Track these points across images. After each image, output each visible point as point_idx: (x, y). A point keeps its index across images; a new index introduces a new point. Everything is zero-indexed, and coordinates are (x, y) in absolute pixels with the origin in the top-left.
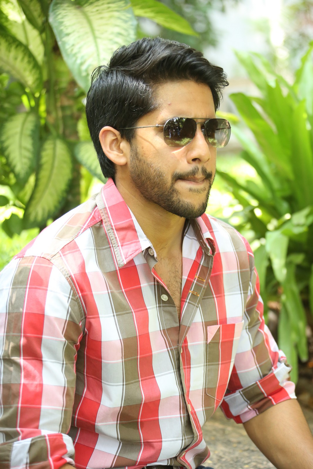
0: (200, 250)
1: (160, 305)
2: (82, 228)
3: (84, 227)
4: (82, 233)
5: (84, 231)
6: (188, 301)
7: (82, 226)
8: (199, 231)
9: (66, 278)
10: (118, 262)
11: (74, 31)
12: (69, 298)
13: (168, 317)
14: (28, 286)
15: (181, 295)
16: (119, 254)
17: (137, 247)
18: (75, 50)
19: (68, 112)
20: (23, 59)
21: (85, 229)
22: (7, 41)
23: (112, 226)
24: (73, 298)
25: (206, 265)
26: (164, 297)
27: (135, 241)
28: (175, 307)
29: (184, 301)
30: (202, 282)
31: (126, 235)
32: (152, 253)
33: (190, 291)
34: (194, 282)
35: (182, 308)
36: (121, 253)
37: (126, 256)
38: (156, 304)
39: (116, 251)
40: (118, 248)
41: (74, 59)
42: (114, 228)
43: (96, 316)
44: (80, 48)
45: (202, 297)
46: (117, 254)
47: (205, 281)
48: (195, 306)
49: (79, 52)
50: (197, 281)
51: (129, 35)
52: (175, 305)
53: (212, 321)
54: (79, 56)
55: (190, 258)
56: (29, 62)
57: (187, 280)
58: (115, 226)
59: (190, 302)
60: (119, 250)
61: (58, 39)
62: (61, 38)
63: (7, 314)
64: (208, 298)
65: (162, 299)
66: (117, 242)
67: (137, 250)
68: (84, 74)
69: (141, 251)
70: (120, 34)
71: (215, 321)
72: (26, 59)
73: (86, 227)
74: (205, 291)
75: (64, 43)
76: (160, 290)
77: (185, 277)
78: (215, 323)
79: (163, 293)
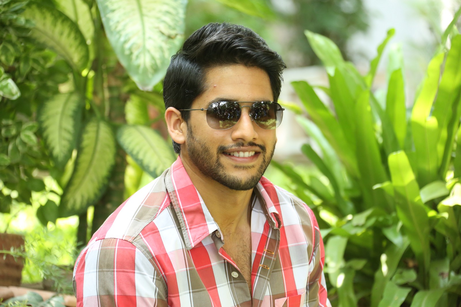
0: (267, 224)
1: (231, 282)
2: (160, 208)
3: (161, 208)
4: (160, 213)
5: (161, 212)
6: (259, 275)
7: (159, 207)
8: (265, 205)
9: (149, 260)
10: (186, 245)
11: (119, 8)
12: (154, 278)
13: (240, 292)
14: (115, 270)
15: (251, 270)
16: (187, 237)
17: (205, 231)
18: (120, 27)
19: (115, 93)
20: (69, 35)
21: (163, 210)
22: (53, 14)
23: (181, 209)
24: (157, 278)
25: (273, 238)
26: (234, 274)
27: (203, 224)
28: (246, 282)
29: (255, 275)
30: (272, 255)
31: (194, 218)
32: (218, 235)
33: (260, 265)
34: (263, 256)
35: (253, 282)
36: (189, 236)
37: (194, 239)
38: (228, 281)
39: (185, 234)
40: (186, 231)
41: (117, 36)
42: (183, 211)
43: (176, 295)
44: (125, 26)
45: (272, 271)
46: (185, 237)
47: (273, 253)
48: (266, 279)
49: (124, 29)
50: (266, 254)
51: (178, 13)
52: (245, 280)
53: (280, 294)
54: (123, 33)
55: (258, 232)
56: (76, 39)
57: (257, 254)
58: (184, 209)
59: (261, 276)
60: (187, 233)
61: (102, 15)
62: (105, 15)
63: (99, 296)
64: (276, 271)
65: (233, 277)
66: (186, 225)
67: (205, 233)
68: (127, 52)
69: (208, 235)
70: (168, 12)
71: (282, 293)
72: (73, 35)
73: (163, 207)
74: (274, 263)
75: (108, 20)
76: (229, 268)
77: (254, 252)
78: (283, 296)
79: (233, 271)
